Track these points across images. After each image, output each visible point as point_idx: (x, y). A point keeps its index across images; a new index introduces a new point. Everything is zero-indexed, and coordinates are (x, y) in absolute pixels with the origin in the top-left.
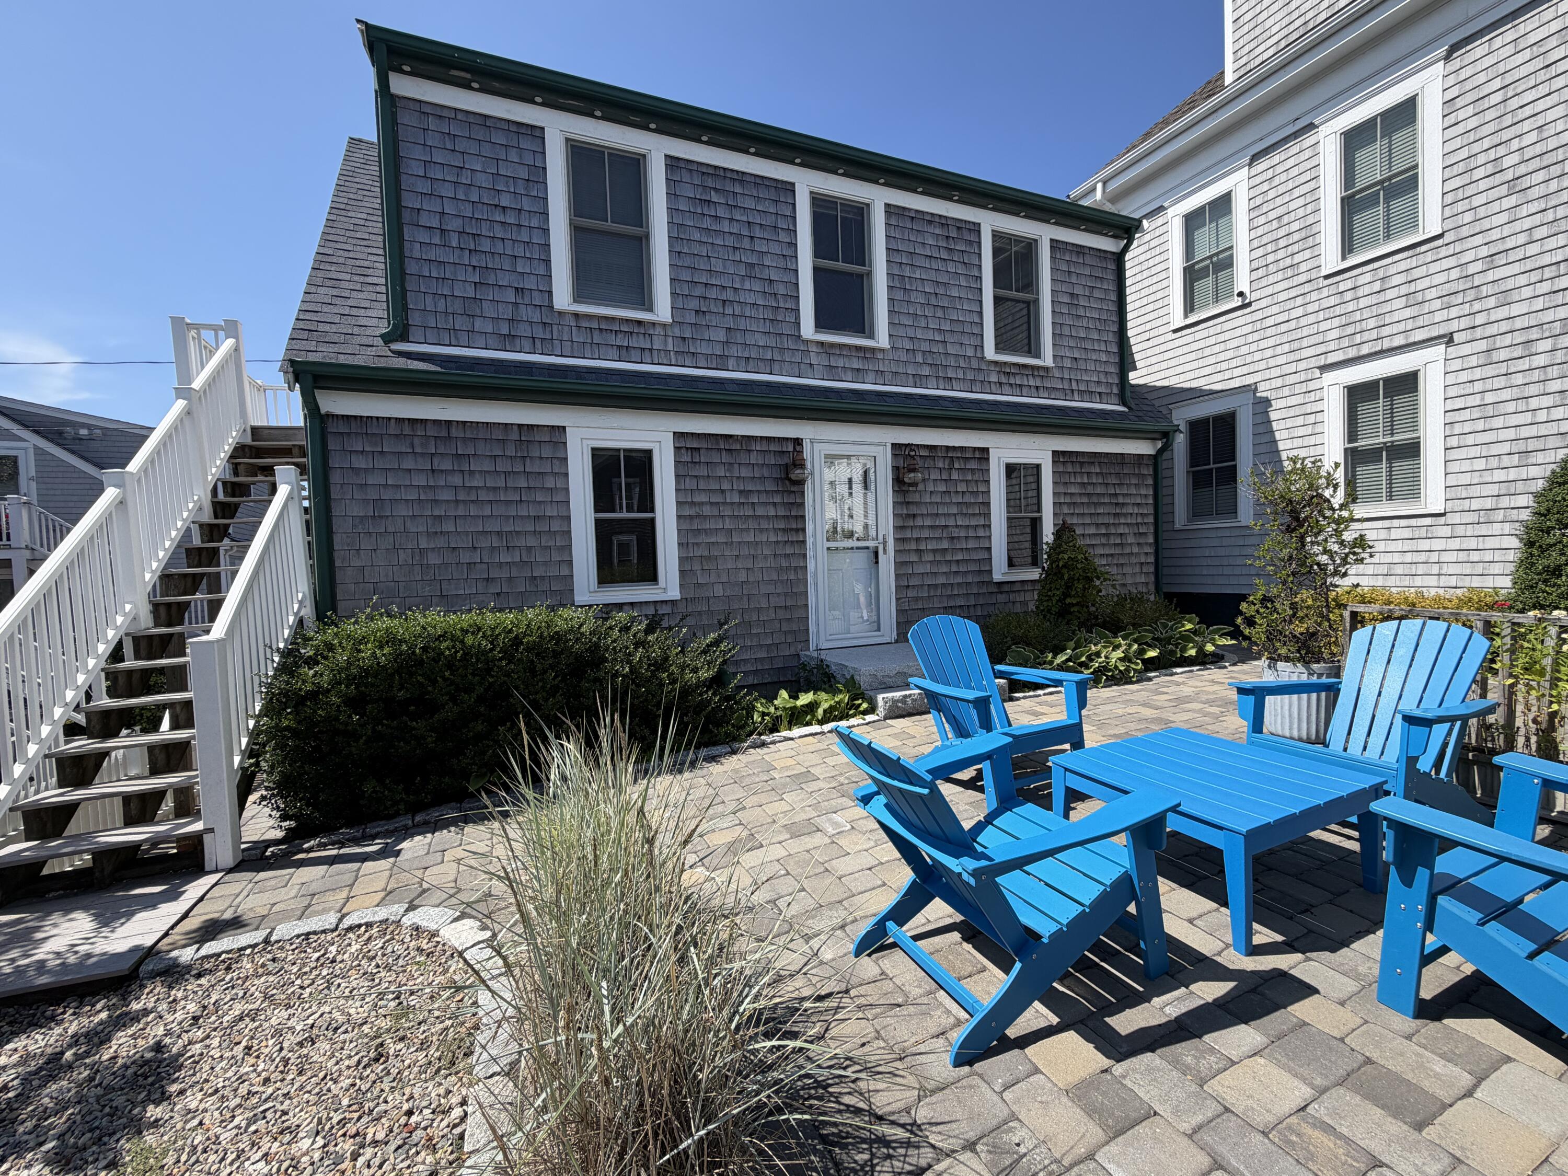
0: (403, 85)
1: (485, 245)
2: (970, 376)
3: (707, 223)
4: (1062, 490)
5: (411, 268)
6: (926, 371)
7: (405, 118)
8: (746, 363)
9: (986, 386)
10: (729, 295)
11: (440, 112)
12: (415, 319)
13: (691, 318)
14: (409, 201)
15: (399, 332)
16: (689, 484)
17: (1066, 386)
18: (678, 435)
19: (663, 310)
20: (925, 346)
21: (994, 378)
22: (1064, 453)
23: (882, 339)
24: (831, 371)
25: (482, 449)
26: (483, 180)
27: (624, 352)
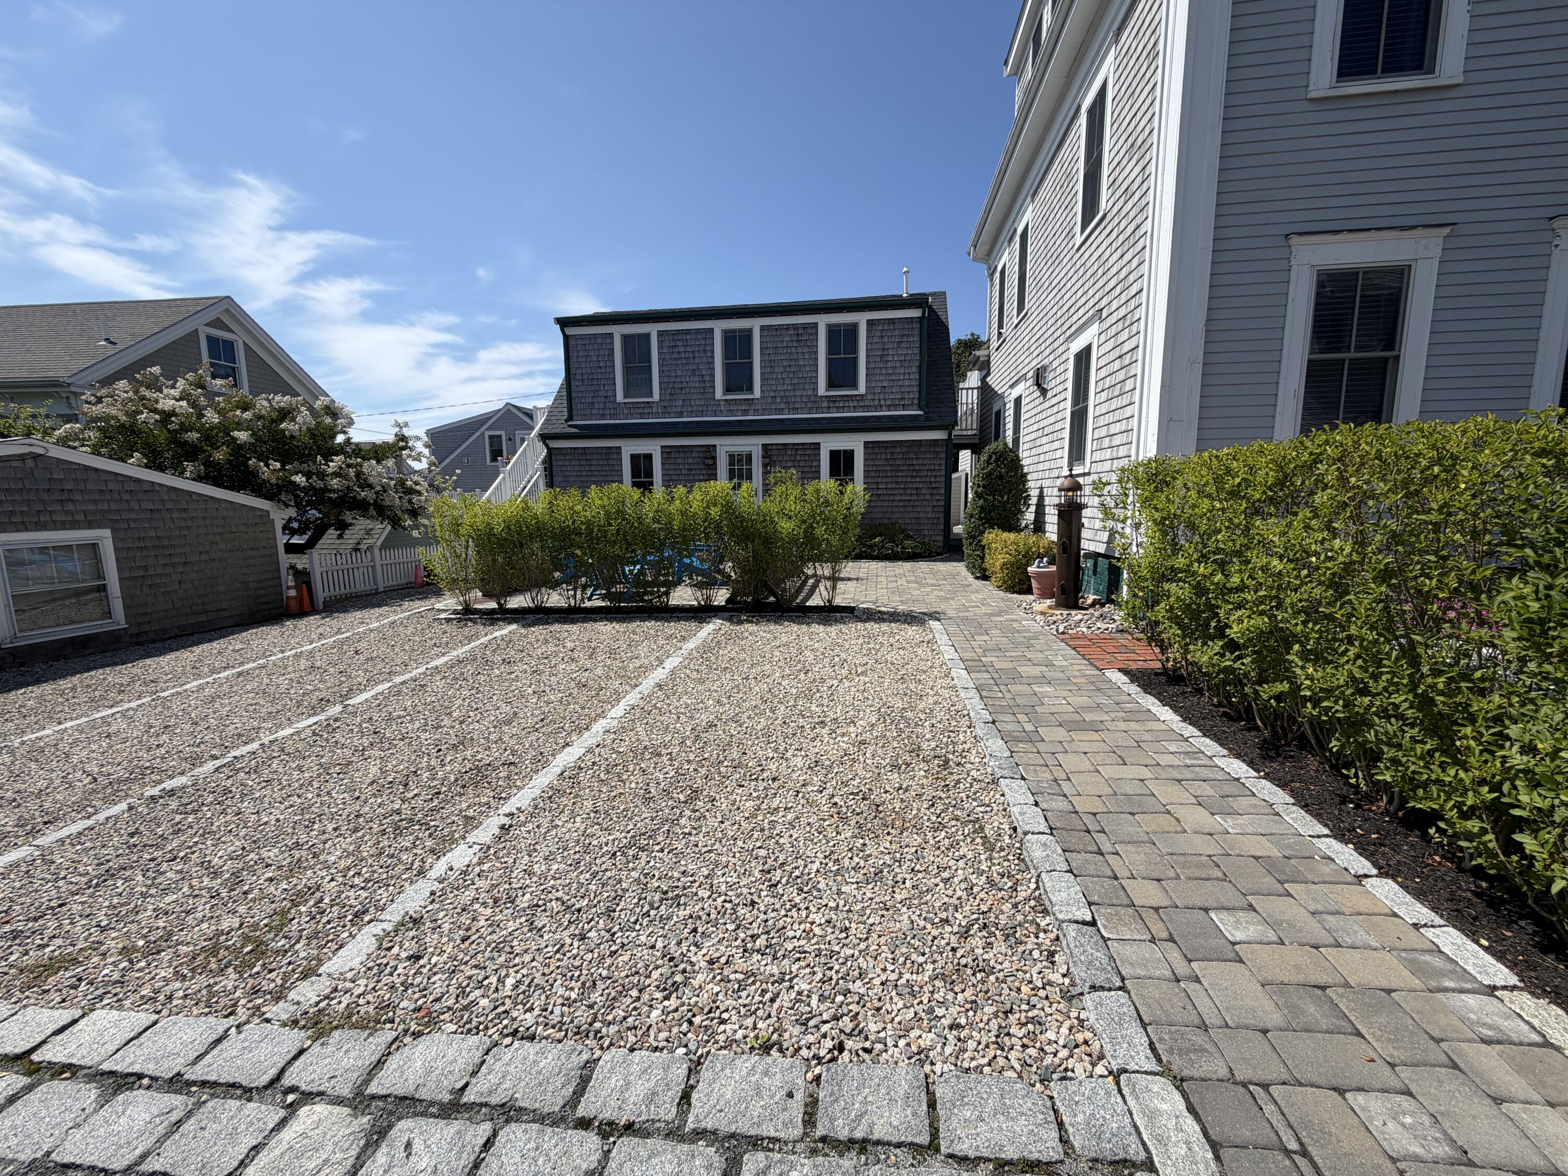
0: (570, 331)
1: (595, 382)
2: (809, 405)
3: (675, 356)
4: (871, 463)
5: (573, 395)
6: (782, 406)
7: (572, 342)
8: (691, 414)
9: (819, 410)
10: (684, 385)
11: (582, 337)
12: (575, 413)
13: (668, 397)
14: (573, 372)
15: (570, 418)
16: (667, 466)
17: (876, 403)
18: (662, 447)
19: (656, 396)
20: (782, 394)
21: (825, 404)
22: (872, 442)
23: (757, 393)
24: (731, 412)
25: (595, 457)
26: (594, 358)
27: (642, 415)
